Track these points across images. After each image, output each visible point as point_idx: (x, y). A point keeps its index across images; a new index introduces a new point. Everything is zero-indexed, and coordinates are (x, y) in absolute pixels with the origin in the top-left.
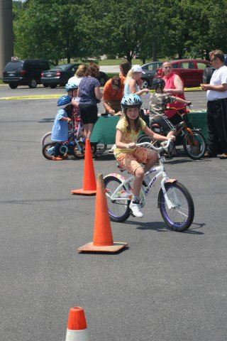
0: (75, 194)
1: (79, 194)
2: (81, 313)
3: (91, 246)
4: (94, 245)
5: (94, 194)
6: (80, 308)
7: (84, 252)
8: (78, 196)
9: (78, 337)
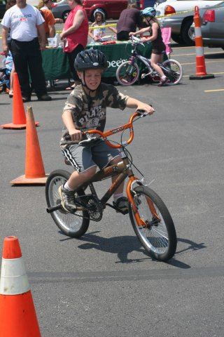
0: (5, 128)
1: (9, 128)
2: (16, 242)
3: (23, 179)
4: (27, 177)
5: (25, 128)
6: (15, 237)
7: (16, 185)
8: (9, 131)
9: (13, 266)
